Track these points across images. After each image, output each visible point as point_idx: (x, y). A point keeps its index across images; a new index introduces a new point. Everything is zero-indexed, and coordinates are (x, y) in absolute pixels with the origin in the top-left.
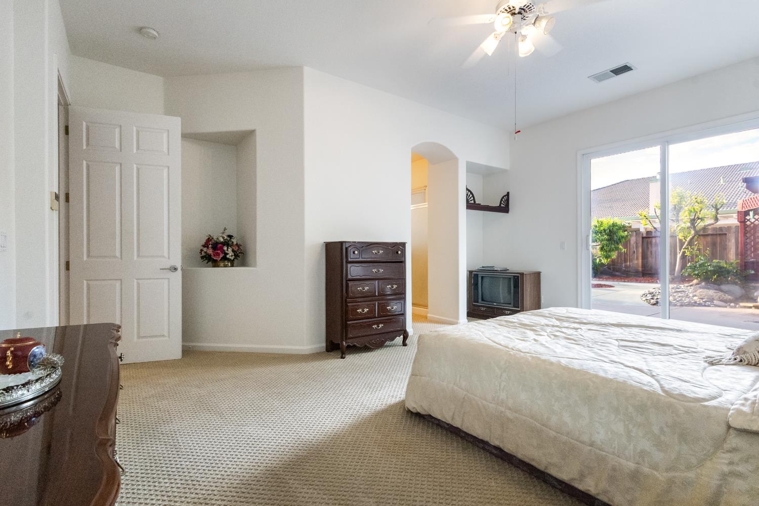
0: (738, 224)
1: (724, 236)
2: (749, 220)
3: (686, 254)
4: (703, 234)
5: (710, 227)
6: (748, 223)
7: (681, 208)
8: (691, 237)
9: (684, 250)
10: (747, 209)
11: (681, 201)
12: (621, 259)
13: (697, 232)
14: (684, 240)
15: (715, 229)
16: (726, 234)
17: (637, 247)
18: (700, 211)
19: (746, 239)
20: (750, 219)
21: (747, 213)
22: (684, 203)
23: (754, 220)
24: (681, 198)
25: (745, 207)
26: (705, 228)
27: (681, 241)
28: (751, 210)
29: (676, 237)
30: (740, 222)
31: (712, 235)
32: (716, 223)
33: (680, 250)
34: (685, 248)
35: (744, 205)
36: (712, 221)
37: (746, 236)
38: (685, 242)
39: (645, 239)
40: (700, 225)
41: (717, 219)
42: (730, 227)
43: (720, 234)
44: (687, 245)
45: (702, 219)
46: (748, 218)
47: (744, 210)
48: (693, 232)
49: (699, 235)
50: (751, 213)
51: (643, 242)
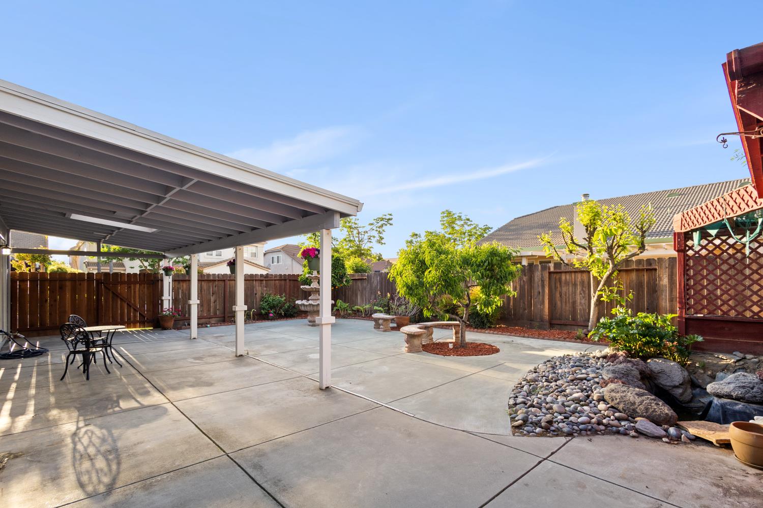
0: (675, 254)
1: (653, 272)
2: (691, 248)
3: (602, 299)
4: (623, 268)
5: (634, 259)
6: (690, 253)
7: (595, 229)
8: (608, 273)
9: (601, 293)
10: (689, 229)
11: (594, 220)
12: (524, 303)
13: (615, 266)
14: (599, 278)
15: (639, 262)
16: (655, 270)
17: (543, 286)
18: (621, 235)
19: (688, 280)
20: (693, 246)
21: (688, 236)
22: (599, 223)
23: (700, 248)
24: (595, 215)
25: (686, 225)
26: (627, 261)
27: (595, 278)
28: (695, 230)
29: (589, 272)
30: (678, 251)
31: (637, 270)
32: (641, 252)
33: (595, 293)
34: (601, 290)
35: (684, 221)
36: (636, 250)
37: (687, 275)
38: (600, 281)
39: (553, 275)
40: (622, 256)
41: (642, 247)
42: (662, 258)
43: (647, 270)
44: (603, 286)
45: (624, 247)
46: (689, 243)
47: (684, 230)
48: (611, 266)
49: (620, 271)
50: (696, 236)
51: (550, 278)
